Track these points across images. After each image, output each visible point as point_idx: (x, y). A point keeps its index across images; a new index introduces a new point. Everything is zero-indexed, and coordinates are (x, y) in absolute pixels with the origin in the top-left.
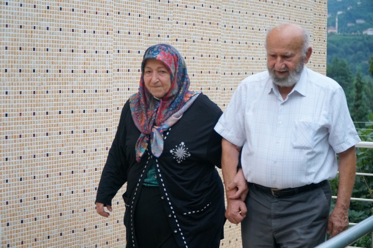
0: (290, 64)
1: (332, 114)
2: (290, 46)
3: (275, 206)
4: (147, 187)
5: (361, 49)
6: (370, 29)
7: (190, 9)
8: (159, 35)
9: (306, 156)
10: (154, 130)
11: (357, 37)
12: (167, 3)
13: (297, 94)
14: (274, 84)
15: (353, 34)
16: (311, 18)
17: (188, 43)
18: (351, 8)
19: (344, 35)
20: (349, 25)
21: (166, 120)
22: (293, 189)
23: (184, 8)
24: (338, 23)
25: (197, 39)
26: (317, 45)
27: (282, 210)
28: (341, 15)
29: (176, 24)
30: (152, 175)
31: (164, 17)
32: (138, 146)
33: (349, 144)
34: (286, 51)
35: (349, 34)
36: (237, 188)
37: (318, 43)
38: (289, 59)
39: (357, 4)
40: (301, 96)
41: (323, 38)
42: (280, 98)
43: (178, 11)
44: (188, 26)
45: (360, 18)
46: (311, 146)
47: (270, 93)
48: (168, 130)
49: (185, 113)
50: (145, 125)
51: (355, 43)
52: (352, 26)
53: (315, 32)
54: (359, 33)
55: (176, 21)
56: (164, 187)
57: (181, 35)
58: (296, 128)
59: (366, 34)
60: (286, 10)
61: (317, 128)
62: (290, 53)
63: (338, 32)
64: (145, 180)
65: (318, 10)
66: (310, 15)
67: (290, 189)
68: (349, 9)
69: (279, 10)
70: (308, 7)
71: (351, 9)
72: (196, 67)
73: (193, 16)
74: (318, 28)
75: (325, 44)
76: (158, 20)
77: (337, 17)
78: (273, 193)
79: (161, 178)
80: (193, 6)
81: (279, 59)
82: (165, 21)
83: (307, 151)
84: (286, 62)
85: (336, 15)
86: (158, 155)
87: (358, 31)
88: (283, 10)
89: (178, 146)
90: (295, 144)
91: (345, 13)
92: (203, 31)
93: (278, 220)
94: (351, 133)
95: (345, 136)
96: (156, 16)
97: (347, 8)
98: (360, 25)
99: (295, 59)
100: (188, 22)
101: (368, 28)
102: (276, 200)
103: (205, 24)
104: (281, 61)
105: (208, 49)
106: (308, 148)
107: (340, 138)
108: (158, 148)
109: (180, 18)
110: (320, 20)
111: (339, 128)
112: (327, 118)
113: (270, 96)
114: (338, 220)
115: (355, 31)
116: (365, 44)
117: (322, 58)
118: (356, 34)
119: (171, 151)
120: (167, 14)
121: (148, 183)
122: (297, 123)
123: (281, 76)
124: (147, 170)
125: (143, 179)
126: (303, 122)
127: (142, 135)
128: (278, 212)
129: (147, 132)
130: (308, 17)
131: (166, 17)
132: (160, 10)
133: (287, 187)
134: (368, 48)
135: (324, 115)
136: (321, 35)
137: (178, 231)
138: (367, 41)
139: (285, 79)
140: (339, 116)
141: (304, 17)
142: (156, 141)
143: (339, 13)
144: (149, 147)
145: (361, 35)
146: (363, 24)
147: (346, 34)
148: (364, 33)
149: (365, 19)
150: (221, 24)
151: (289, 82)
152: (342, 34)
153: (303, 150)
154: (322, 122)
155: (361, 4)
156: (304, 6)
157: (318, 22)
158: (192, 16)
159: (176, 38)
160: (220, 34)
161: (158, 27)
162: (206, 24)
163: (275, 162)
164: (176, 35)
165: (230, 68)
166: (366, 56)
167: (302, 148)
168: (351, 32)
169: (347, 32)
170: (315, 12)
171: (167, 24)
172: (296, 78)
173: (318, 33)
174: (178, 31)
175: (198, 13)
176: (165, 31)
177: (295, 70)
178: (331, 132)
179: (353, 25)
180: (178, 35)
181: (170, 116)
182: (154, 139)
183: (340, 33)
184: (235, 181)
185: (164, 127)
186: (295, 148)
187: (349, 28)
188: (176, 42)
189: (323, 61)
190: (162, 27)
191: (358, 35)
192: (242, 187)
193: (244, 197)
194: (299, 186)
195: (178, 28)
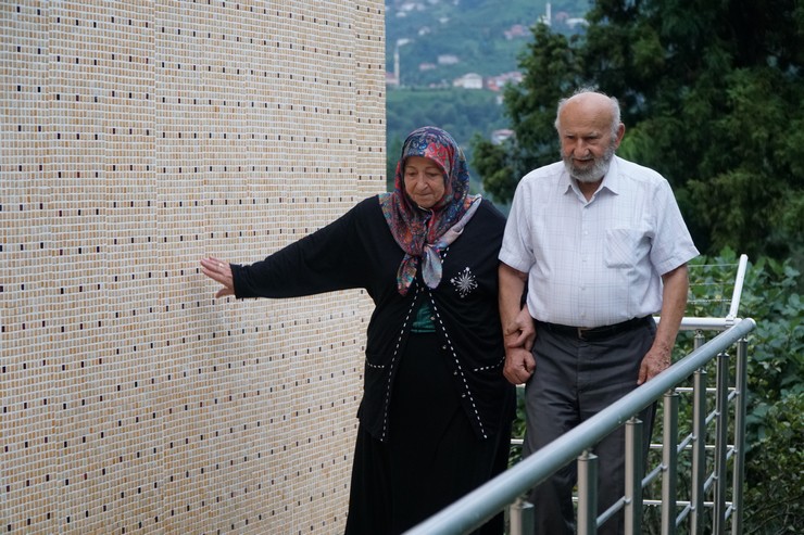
0: (595, 148)
1: (656, 218)
2: (594, 124)
3: (583, 353)
4: (418, 334)
5: (450, 119)
6: (469, 75)
7: (86, 28)
8: (19, 87)
9: (627, 277)
10: (428, 249)
11: (441, 94)
12: (36, 15)
13: (607, 192)
14: (572, 178)
15: (432, 86)
16: (349, 44)
17: (83, 103)
18: (427, 30)
19: (413, 90)
20: (424, 67)
21: (441, 235)
22: (609, 326)
23: (72, 26)
24: (400, 64)
25: (103, 93)
26: (365, 104)
27: (595, 358)
28: (405, 46)
29: (57, 63)
30: (424, 315)
31: (29, 46)
32: (402, 271)
33: (680, 259)
34: (591, 130)
35: (423, 87)
36: (519, 331)
37: (368, 99)
38: (593, 141)
39: (438, 22)
40: (612, 194)
41: (377, 89)
42: (582, 198)
43: (60, 32)
44: (83, 65)
45: (446, 51)
46: (631, 263)
47: (566, 193)
48: (445, 251)
49: (466, 226)
50: (413, 242)
51: (437, 106)
52: (430, 71)
53: (361, 76)
54: (446, 85)
55: (56, 55)
56: (445, 332)
57: (67, 86)
58: (609, 239)
59: (461, 87)
60: (294, 29)
61: (639, 237)
62: (595, 133)
63: (401, 83)
64: (415, 324)
65: (365, 27)
66: (347, 38)
67: (605, 326)
68: (422, 33)
69: (280, 27)
70: (343, 20)
71: (427, 35)
72: (102, 156)
73: (94, 44)
74: (365, 66)
75: (382, 102)
76: (17, 53)
77: (397, 51)
78: (580, 334)
79: (440, 319)
80: (93, 21)
81: (580, 142)
82: (33, 55)
83: (627, 271)
84: (590, 147)
85: (394, 46)
86: (433, 285)
87: (444, 81)
88: (288, 28)
89: (462, 272)
90: (610, 262)
91: (413, 41)
92: (115, 76)
93: (587, 373)
94: (684, 244)
95: (673, 248)
96: (12, 45)
97: (417, 32)
98: (449, 67)
99: (601, 141)
100: (83, 58)
101: (466, 73)
102: (585, 344)
103: (118, 61)
104: (583, 146)
105: (126, 117)
106: (627, 266)
107: (667, 251)
108: (433, 275)
109: (64, 48)
110: (369, 49)
111: (666, 237)
112: (651, 224)
113: (568, 197)
114: (655, 363)
115: (437, 82)
116: (458, 107)
117: (376, 133)
118: (439, 86)
119: (453, 281)
120: (37, 39)
121: (418, 328)
122: (610, 232)
123: (584, 167)
124: (416, 310)
125: (410, 323)
126: (619, 230)
127: (407, 257)
128: (588, 362)
129: (414, 253)
130: (343, 43)
131: (33, 47)
132: (20, 30)
133: (601, 324)
134: (465, 117)
135: (645, 219)
136: (372, 82)
137: (467, 394)
138: (462, 102)
139: (587, 171)
140: (664, 221)
141: (334, 42)
142: (431, 265)
143: (402, 42)
144: (419, 275)
145: (449, 89)
146: (454, 64)
147: (417, 87)
148: (456, 84)
149: (458, 54)
150: (155, 61)
151: (595, 175)
152: (409, 87)
153: (622, 270)
154: (644, 227)
155: (449, 22)
156: (333, 18)
157: (365, 55)
158: (90, 43)
159: (56, 93)
160: (151, 83)
161: (16, 69)
162: (122, 62)
163: (583, 289)
164: (56, 86)
165: (177, 157)
166: (462, 133)
167: (619, 267)
168: (428, 84)
169: (419, 84)
170: (359, 31)
171: (38, 63)
172: (604, 169)
173: (365, 77)
174: (60, 78)
175: (104, 37)
176: (33, 78)
177: (603, 157)
178: (655, 243)
179: (433, 67)
180: (60, 86)
181: (447, 230)
182: (428, 262)
183: (403, 87)
184: (518, 321)
185: (441, 245)
186: (610, 267)
187: (423, 75)
188: (56, 101)
189: (379, 139)
190: (25, 69)
191: (442, 89)
192: (528, 329)
193: (529, 345)
194: (618, 322)
195: (60, 71)
